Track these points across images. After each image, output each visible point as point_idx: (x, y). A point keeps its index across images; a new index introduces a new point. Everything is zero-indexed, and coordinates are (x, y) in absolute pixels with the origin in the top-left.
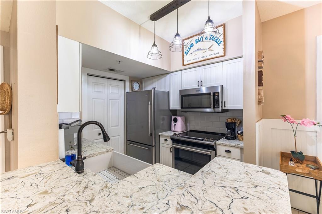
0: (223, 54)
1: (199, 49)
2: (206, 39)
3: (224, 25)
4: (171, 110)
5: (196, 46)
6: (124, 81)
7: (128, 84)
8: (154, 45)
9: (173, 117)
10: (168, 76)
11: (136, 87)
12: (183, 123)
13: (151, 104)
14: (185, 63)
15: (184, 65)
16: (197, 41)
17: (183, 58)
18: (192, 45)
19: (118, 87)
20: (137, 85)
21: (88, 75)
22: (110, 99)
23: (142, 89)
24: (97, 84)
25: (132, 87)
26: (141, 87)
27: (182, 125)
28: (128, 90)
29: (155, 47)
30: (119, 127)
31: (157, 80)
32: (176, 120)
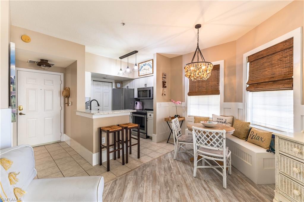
0: (152, 73)
1: (145, 69)
2: (147, 65)
3: (153, 60)
4: (135, 98)
5: (144, 67)
6: (112, 83)
7: (114, 84)
8: (121, 70)
9: (136, 102)
10: (134, 80)
11: (119, 85)
12: (140, 105)
13: (123, 95)
14: (140, 75)
15: (139, 76)
16: (144, 65)
17: (139, 72)
18: (142, 67)
19: (108, 86)
20: (120, 84)
21: (93, 81)
22: (104, 92)
23: (122, 87)
24: (98, 85)
25: (116, 86)
26: (122, 86)
27: (139, 105)
28: (114, 87)
29: (121, 71)
30: (109, 107)
31: (129, 82)
32: (137, 103)
